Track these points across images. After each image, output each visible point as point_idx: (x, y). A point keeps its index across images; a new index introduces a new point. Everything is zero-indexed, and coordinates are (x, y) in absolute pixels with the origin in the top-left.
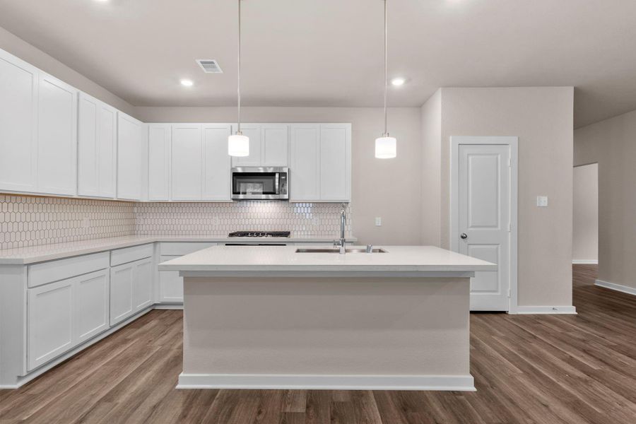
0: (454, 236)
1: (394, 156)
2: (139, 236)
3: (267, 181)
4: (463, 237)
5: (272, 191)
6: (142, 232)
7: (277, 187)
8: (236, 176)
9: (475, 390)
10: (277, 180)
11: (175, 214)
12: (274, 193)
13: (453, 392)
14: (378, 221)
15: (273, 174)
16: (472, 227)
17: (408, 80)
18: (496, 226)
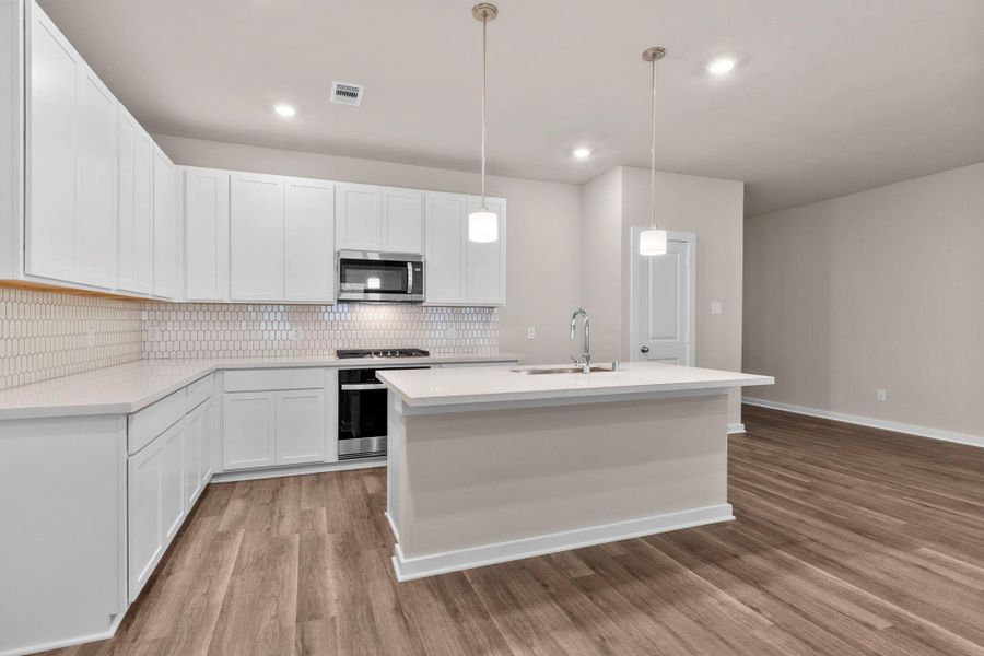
0: (635, 348)
1: (664, 252)
2: (152, 362)
3: (395, 274)
4: (643, 351)
5: (400, 288)
6: (159, 355)
7: (410, 283)
8: (347, 264)
9: (734, 518)
10: (410, 273)
11: (218, 323)
12: (405, 292)
13: (717, 524)
14: (531, 333)
15: (404, 264)
16: (653, 338)
17: (595, 151)
18: (675, 338)
